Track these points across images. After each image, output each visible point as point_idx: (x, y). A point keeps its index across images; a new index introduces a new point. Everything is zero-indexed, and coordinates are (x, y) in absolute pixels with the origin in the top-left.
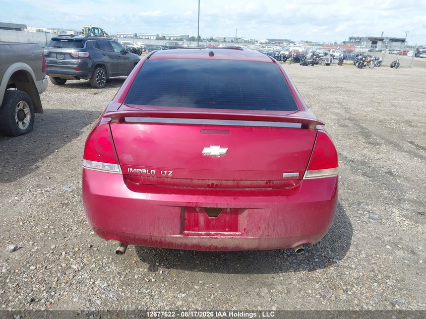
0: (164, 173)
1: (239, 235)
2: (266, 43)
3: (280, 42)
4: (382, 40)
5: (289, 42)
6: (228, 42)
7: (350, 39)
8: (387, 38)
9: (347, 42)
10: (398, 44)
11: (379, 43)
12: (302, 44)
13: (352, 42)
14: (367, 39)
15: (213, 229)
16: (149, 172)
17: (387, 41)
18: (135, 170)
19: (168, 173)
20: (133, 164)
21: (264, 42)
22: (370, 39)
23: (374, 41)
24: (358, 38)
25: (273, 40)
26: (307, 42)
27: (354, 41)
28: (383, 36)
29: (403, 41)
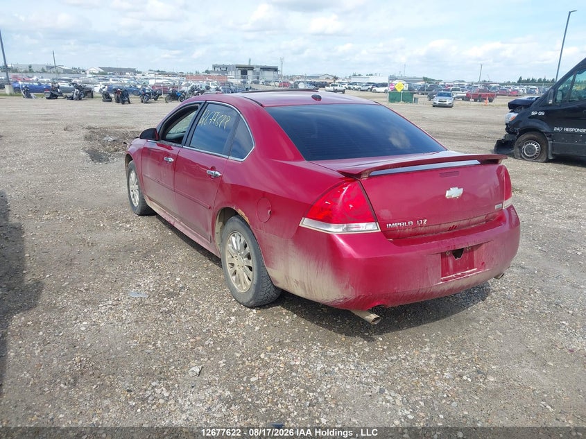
0: (420, 222)
1: (476, 271)
2: (100, 73)
3: (121, 72)
4: (252, 68)
5: (135, 72)
6: (37, 72)
7: (215, 67)
8: (258, 67)
9: (212, 71)
10: (271, 73)
11: (250, 73)
12: (153, 75)
13: (218, 72)
14: (235, 67)
15: (459, 271)
16: (407, 224)
17: (258, 70)
18: (393, 224)
19: (423, 222)
20: (391, 218)
21: (97, 72)
22: (238, 67)
23: (244, 71)
24: (224, 66)
25: (110, 69)
26: (158, 71)
27: (219, 70)
28: (252, 64)
29: (276, 70)
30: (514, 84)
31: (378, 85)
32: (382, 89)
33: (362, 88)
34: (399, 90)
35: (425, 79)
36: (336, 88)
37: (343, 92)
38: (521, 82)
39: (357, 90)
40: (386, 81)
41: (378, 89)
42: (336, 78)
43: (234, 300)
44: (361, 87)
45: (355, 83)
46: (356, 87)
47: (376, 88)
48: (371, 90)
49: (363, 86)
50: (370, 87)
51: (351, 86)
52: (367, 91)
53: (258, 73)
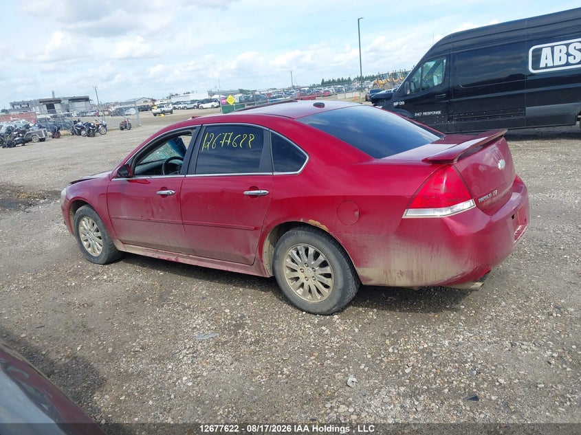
4: (59, 101)
7: (13, 105)
8: (65, 99)
9: (11, 110)
10: (83, 104)
11: (57, 106)
13: (18, 109)
14: (38, 102)
17: (66, 102)
23: (50, 105)
24: (24, 103)
27: (19, 107)
28: (57, 97)
29: (87, 99)
30: (319, 86)
31: (203, 102)
32: (209, 105)
33: (189, 106)
34: (231, 103)
35: (241, 91)
36: (163, 109)
37: (171, 112)
38: (324, 84)
39: (183, 109)
40: (207, 97)
41: (205, 106)
42: (154, 101)
43: (304, 313)
44: (186, 105)
45: (177, 103)
46: (181, 106)
47: (202, 105)
48: (198, 107)
49: (188, 104)
50: (196, 104)
51: (175, 106)
52: (193, 108)
53: (67, 105)
